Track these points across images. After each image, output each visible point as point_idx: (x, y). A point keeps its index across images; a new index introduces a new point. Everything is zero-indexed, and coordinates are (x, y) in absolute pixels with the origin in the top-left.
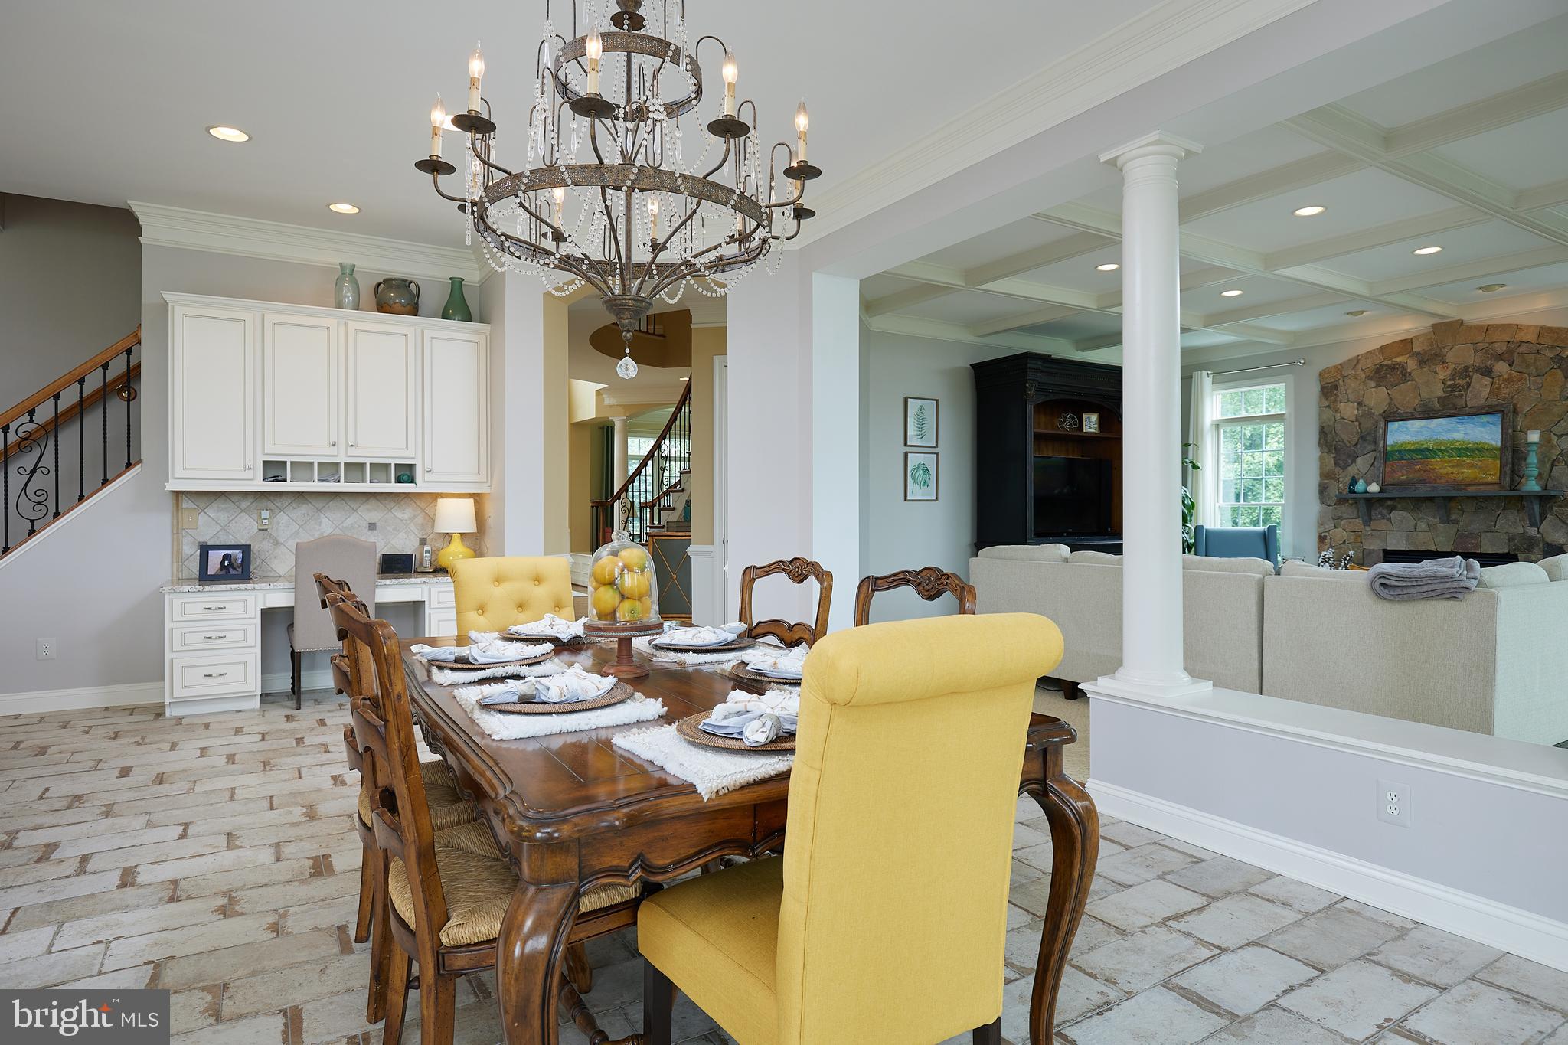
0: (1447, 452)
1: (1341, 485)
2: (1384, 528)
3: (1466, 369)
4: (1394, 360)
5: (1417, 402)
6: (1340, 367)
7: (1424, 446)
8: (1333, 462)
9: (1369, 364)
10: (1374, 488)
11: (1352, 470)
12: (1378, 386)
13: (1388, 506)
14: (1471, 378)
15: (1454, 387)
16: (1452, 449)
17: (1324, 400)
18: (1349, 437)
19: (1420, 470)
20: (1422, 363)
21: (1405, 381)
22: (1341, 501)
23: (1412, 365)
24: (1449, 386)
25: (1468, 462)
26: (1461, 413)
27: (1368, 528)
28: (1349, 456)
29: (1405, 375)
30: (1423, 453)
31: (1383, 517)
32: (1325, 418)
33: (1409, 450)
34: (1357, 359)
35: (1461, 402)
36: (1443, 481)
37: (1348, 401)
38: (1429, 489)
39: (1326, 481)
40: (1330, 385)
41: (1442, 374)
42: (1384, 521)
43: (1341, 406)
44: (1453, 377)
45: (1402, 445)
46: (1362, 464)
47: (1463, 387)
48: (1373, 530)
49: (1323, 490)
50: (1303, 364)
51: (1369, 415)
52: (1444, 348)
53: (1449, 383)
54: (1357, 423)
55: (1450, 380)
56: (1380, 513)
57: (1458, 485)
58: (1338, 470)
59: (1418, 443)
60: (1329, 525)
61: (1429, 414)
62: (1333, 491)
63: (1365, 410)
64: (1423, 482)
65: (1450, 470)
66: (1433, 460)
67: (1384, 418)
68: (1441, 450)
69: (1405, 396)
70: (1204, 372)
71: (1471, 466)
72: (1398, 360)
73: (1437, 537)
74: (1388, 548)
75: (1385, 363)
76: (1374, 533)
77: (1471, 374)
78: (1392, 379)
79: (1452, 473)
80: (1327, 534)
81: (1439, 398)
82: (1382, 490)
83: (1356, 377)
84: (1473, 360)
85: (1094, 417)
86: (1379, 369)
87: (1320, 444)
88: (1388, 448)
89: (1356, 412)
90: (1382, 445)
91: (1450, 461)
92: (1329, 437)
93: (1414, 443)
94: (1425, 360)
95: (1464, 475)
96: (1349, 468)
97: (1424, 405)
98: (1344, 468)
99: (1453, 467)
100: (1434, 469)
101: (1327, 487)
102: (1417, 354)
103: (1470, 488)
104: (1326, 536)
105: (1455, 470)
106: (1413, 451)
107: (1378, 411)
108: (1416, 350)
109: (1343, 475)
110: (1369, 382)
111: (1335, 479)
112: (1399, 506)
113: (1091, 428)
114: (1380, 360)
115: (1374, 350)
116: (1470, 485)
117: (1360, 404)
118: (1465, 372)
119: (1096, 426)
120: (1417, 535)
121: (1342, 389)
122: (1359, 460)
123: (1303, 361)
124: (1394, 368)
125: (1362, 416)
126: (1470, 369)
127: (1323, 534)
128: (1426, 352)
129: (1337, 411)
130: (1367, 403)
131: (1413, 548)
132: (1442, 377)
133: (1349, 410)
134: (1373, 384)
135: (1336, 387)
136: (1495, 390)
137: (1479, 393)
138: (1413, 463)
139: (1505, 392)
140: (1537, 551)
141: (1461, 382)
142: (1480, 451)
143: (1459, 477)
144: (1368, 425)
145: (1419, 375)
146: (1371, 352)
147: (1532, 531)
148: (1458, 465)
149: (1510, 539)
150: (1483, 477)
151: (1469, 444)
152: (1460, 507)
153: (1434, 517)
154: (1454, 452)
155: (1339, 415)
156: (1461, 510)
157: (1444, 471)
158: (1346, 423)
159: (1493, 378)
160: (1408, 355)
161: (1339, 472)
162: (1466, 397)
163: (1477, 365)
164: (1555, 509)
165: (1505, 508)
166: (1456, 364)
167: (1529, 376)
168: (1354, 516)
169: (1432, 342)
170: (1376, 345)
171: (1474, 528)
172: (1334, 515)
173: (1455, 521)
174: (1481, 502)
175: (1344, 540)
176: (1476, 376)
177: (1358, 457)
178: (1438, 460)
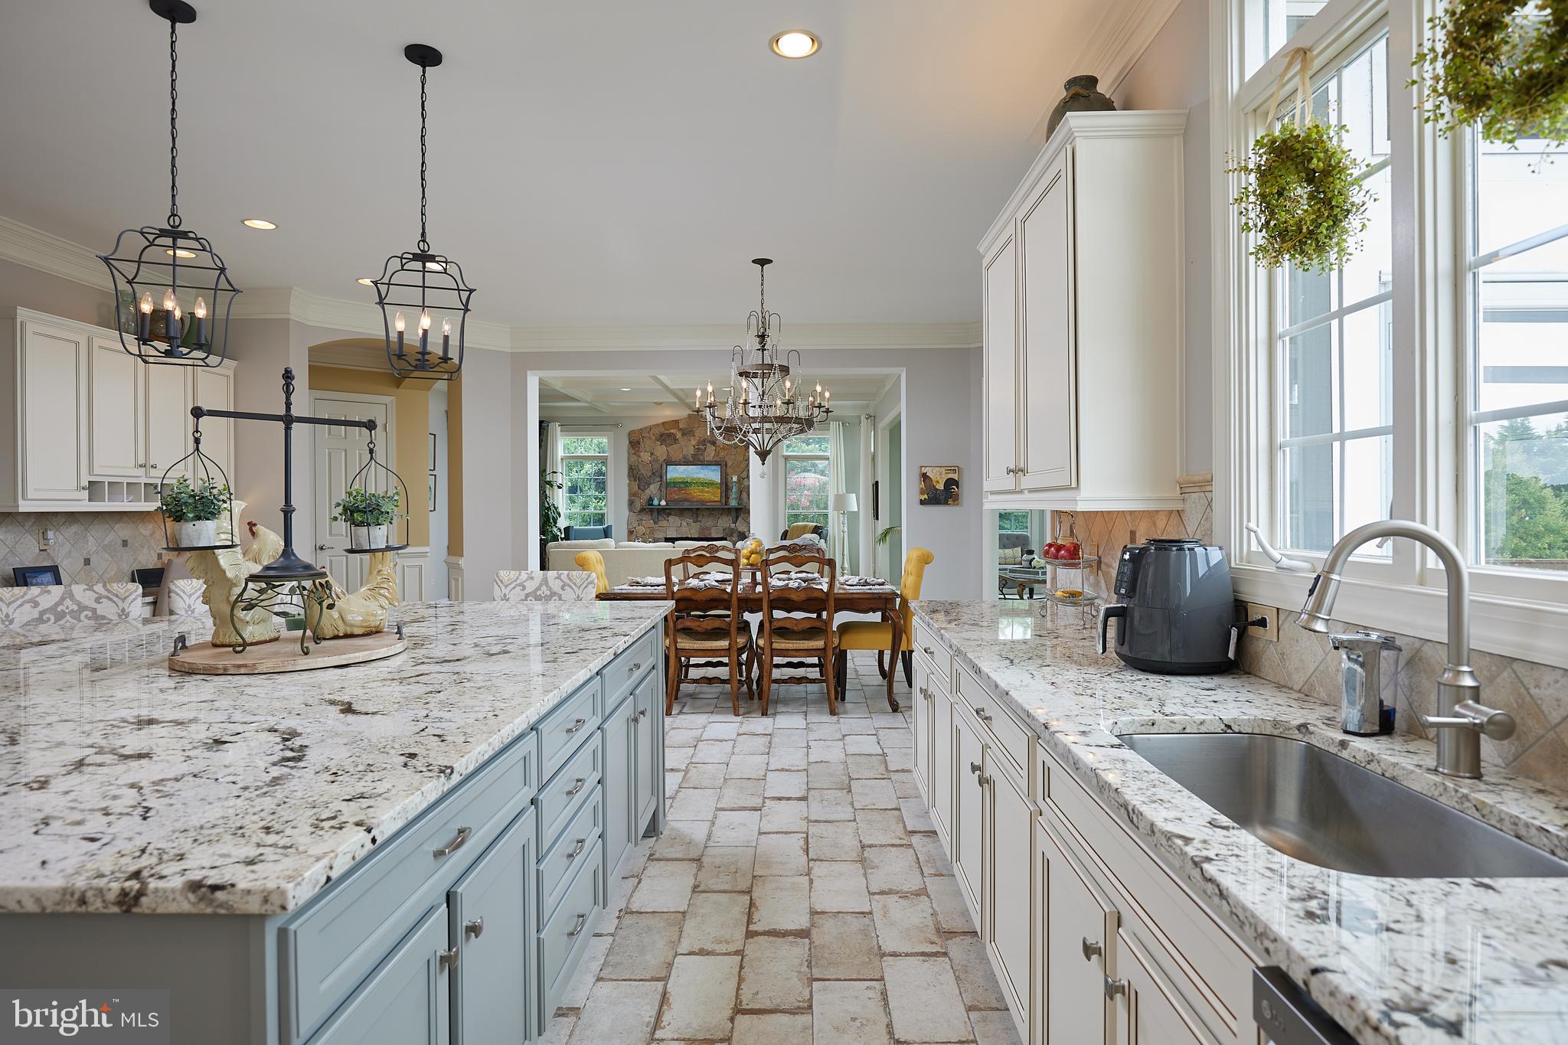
0: (696, 484)
1: (642, 501)
2: (665, 525)
3: (704, 440)
4: (669, 430)
5: (681, 455)
6: (641, 431)
7: (685, 480)
8: (636, 486)
9: (657, 431)
10: (663, 503)
11: (648, 492)
12: (661, 444)
14: (706, 446)
15: (698, 449)
16: (698, 483)
17: (631, 450)
18: (645, 472)
19: (684, 493)
20: (684, 434)
21: (676, 443)
22: (642, 510)
23: (679, 435)
24: (696, 449)
25: (706, 490)
26: (702, 463)
27: (657, 526)
28: (647, 483)
29: (676, 440)
30: (686, 484)
31: (665, 519)
32: (632, 460)
33: (678, 482)
34: (650, 428)
35: (701, 458)
36: (695, 499)
37: (645, 451)
38: (688, 504)
39: (633, 498)
40: (634, 440)
42: (665, 521)
43: (641, 454)
44: (698, 444)
45: (674, 479)
46: (653, 489)
47: (702, 450)
48: (659, 527)
49: (631, 503)
50: (621, 426)
51: (657, 460)
52: (693, 427)
53: (696, 446)
54: (650, 465)
56: (663, 517)
57: (703, 502)
58: (640, 491)
60: (635, 524)
62: (638, 506)
63: (655, 458)
64: (686, 500)
66: (690, 488)
67: (665, 463)
68: (693, 483)
69: (675, 452)
70: (556, 423)
71: (708, 492)
72: (672, 431)
73: (691, 530)
75: (665, 431)
78: (668, 441)
80: (634, 530)
81: (692, 455)
82: (667, 505)
83: (649, 438)
84: (708, 436)
86: (662, 435)
87: (629, 476)
88: (668, 480)
89: (650, 458)
90: (664, 478)
91: (698, 489)
92: (636, 472)
93: (680, 478)
94: (685, 432)
95: (705, 497)
96: (646, 490)
97: (685, 458)
98: (643, 491)
99: (699, 492)
100: (690, 493)
101: (634, 502)
102: (681, 429)
103: (707, 504)
105: (700, 494)
106: (680, 483)
107: (661, 459)
108: (680, 426)
109: (642, 494)
110: (656, 441)
111: (638, 497)
112: (673, 513)
114: (661, 429)
116: (707, 502)
117: (652, 454)
118: (704, 442)
120: (680, 528)
121: (641, 443)
122: (653, 486)
124: (670, 435)
125: (653, 461)
126: (706, 441)
128: (685, 428)
129: (639, 456)
130: (656, 453)
131: (678, 535)
132: (693, 443)
133: (646, 457)
134: (659, 443)
135: (639, 443)
136: (717, 454)
137: (710, 453)
138: (680, 489)
139: (722, 454)
140: (735, 535)
141: (702, 447)
142: (711, 484)
143: (703, 498)
144: (657, 466)
145: (682, 441)
146: (657, 425)
147: (733, 526)
148: (702, 491)
149: (724, 530)
150: (713, 498)
151: (706, 480)
152: (702, 513)
153: (690, 519)
154: (700, 484)
155: (642, 459)
156: (703, 515)
157: (696, 494)
158: (644, 464)
159: (716, 447)
160: (676, 429)
161: (639, 493)
162: (704, 455)
163: (709, 439)
164: (742, 515)
165: (722, 514)
166: (699, 437)
167: (731, 448)
168: (649, 519)
169: (688, 423)
170: (660, 421)
171: (708, 525)
172: (638, 518)
173: (700, 521)
174: (712, 511)
175: (643, 532)
176: (708, 444)
177: (651, 484)
178: (693, 488)
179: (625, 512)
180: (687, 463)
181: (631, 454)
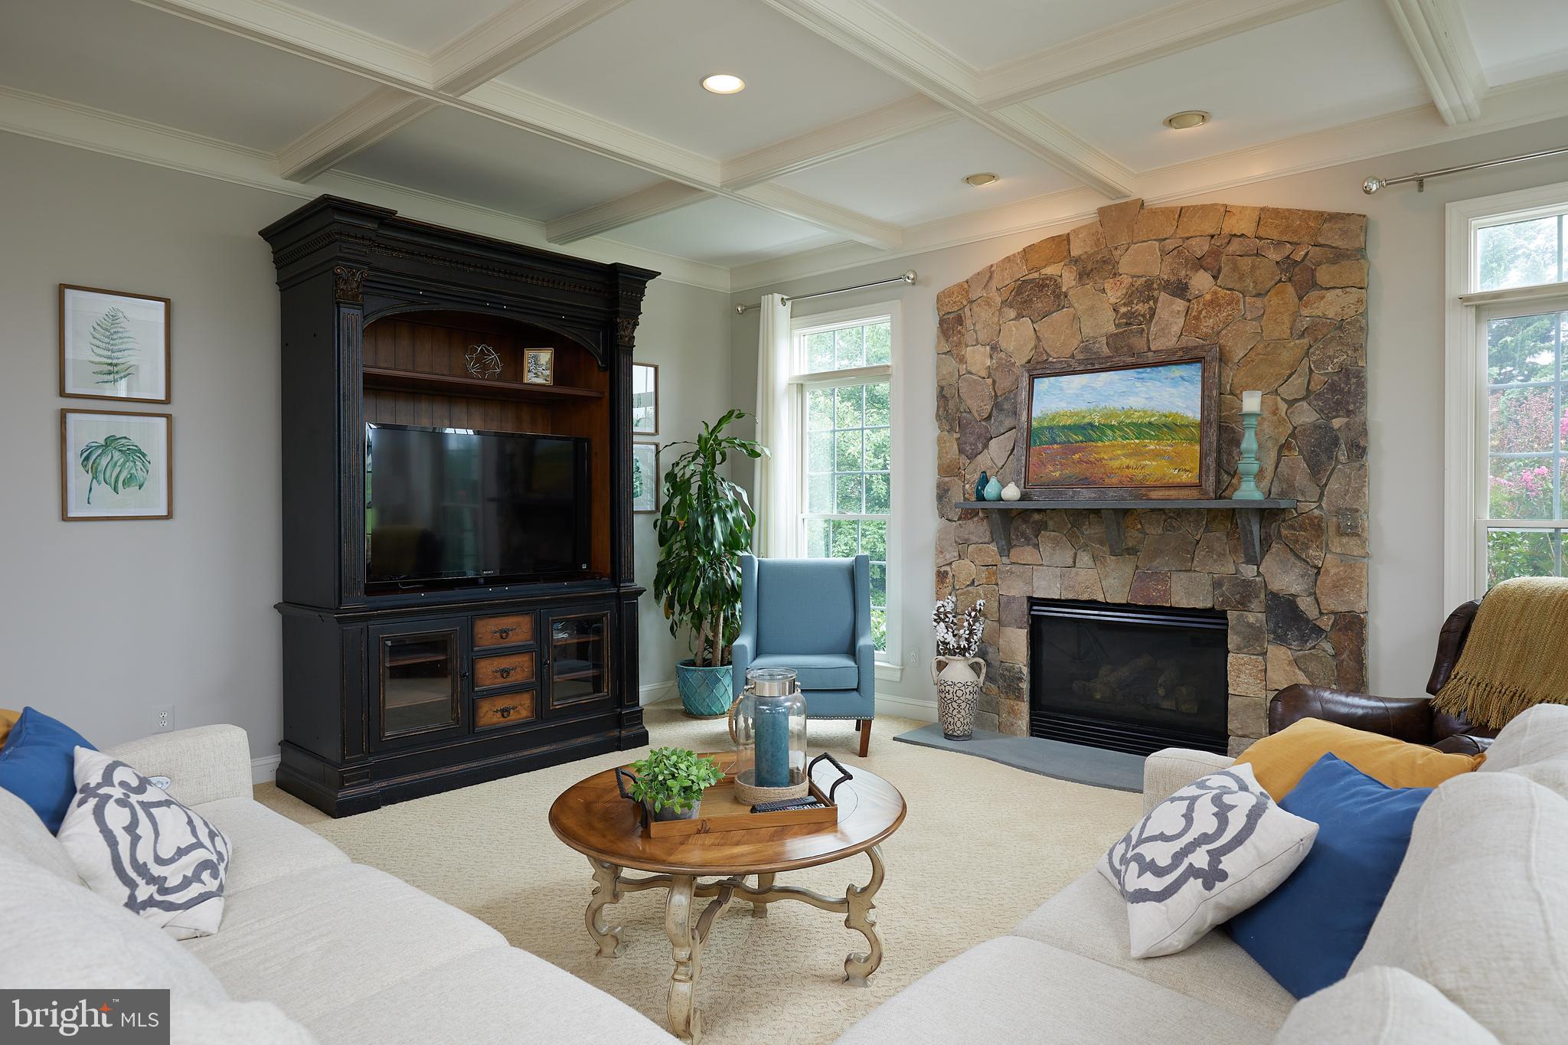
0: (1121, 430)
1: (967, 486)
2: (1029, 560)
3: (1149, 285)
4: (1043, 271)
5: (1076, 343)
6: (966, 286)
7: (1087, 420)
8: (956, 446)
9: (1006, 279)
10: (1012, 492)
11: (983, 461)
12: (1019, 316)
13: (1034, 522)
14: (1156, 301)
15: (1130, 316)
16: (1127, 425)
17: (943, 342)
18: (978, 404)
19: (1080, 461)
20: (1084, 275)
21: (1060, 308)
22: (968, 514)
23: (1068, 279)
24: (1124, 314)
25: (1152, 447)
26: (1140, 361)
27: (1005, 560)
28: (979, 437)
29: (1060, 298)
30: (1088, 431)
31: (1029, 541)
32: (944, 372)
33: (1064, 427)
34: (990, 271)
35: (1139, 343)
36: (1115, 480)
37: (978, 343)
38: (1093, 495)
39: (947, 479)
40: (951, 316)
41: (1114, 294)
42: (1029, 549)
43: (968, 352)
44: (1129, 297)
45: (1053, 419)
46: (997, 451)
47: (1144, 316)
48: (1013, 563)
49: (942, 494)
50: (914, 282)
51: (1007, 366)
52: (1116, 249)
53: (1123, 310)
54: (989, 381)
55: (1125, 305)
56: (1023, 535)
57: (1139, 489)
58: (964, 460)
59: (1077, 414)
60: (951, 554)
61: (1093, 364)
62: (956, 496)
63: (1001, 359)
64: (1086, 482)
65: (1126, 461)
66: (1100, 444)
67: (1028, 371)
68: (1111, 427)
69: (1058, 336)
70: (777, 297)
71: (1157, 455)
72: (1049, 271)
73: (1106, 576)
74: (1035, 596)
75: (1031, 277)
76: (1014, 568)
77: (1156, 293)
78: (1040, 305)
79: (1128, 467)
80: (947, 568)
81: (1109, 336)
82: (1024, 497)
83: (988, 303)
84: (1161, 270)
85: (545, 356)
86: (1021, 288)
87: (938, 417)
88: (1034, 424)
89: (988, 363)
90: (1024, 417)
91: (1124, 447)
92: (951, 405)
93: (1073, 414)
94: (1089, 268)
95: (1147, 471)
96: (979, 457)
97: (1086, 349)
98: (972, 457)
99: (1127, 456)
100: (1101, 460)
101: (949, 490)
102: (1076, 261)
103: (1154, 495)
104: (946, 573)
105: (1131, 462)
106: (1070, 428)
107: (1020, 360)
108: (1076, 252)
109: (972, 466)
110: (1006, 309)
111: (958, 475)
112: (1051, 523)
113: (537, 376)
114: (1021, 271)
115: (1014, 255)
116: (1155, 488)
117: (994, 348)
118: (1146, 291)
119: (548, 372)
120: (1077, 574)
121: (968, 322)
122: (993, 443)
123: (912, 276)
124: (1042, 285)
125: (996, 369)
126: (1155, 286)
127: (943, 569)
128: (1089, 257)
129: (962, 360)
130: (1003, 345)
131: (1070, 597)
132: (1113, 300)
133: (978, 359)
134: (1012, 314)
135: (960, 320)
136: (1192, 321)
137: (1169, 322)
138: (1069, 448)
139: (1208, 324)
140: (1255, 605)
141: (1141, 308)
142: (1167, 427)
143: (1139, 474)
144: (1006, 384)
145: (1080, 297)
146: (1009, 260)
147: (1249, 571)
148: (1137, 453)
149: (1217, 584)
150: (1174, 475)
151: (1153, 415)
152: (1139, 526)
153: (1102, 544)
154: (1131, 430)
155: (964, 366)
156: (1142, 531)
157: (1115, 464)
158: (974, 380)
159: (1189, 301)
160: (1063, 263)
161: (964, 464)
162: (1148, 334)
163: (1166, 277)
164: (1284, 532)
165: (1207, 530)
166: (1133, 277)
167: (1244, 297)
168: (986, 540)
169: (1098, 240)
170: (1017, 247)
171: (1161, 564)
172: (958, 537)
173: (1132, 551)
174: (1172, 518)
175: (971, 578)
176: (1163, 297)
177: (992, 438)
178: (1107, 443)
179: (930, 522)
180: (1092, 364)
181: (942, 354)
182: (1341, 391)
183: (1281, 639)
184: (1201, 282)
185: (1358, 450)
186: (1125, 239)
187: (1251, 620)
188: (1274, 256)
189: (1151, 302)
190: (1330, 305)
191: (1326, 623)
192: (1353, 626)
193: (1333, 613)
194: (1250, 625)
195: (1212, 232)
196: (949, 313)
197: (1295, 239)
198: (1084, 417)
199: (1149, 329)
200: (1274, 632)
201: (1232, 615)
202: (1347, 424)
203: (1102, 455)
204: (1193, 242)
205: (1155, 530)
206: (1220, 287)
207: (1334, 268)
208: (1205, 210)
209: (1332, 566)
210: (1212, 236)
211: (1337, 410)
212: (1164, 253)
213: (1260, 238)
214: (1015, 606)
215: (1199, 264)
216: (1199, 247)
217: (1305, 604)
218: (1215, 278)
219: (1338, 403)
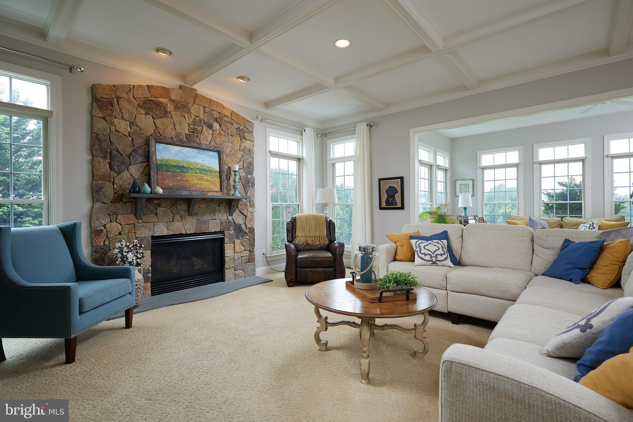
0: (194, 170)
1: (116, 186)
2: (152, 220)
3: (200, 121)
4: (159, 99)
5: (173, 133)
6: (114, 88)
7: (181, 164)
8: (107, 166)
9: (139, 95)
12: (146, 114)
13: (155, 204)
14: (203, 127)
15: (194, 130)
16: (197, 169)
17: (97, 111)
18: (122, 147)
19: (180, 180)
20: (176, 108)
21: (166, 117)
22: (118, 200)
23: (170, 107)
24: (191, 129)
25: (205, 177)
26: (201, 147)
27: (139, 221)
28: (123, 163)
29: (166, 113)
30: (181, 169)
31: (152, 212)
32: (100, 127)
33: (172, 165)
34: (130, 87)
35: (197, 140)
36: (194, 188)
37: (122, 118)
38: (188, 193)
39: (100, 182)
40: (105, 100)
41: (188, 120)
42: (153, 215)
43: (116, 121)
44: (194, 123)
45: (167, 161)
46: (134, 171)
47: (199, 131)
48: (144, 222)
49: (99, 189)
50: (82, 71)
51: (139, 134)
52: (189, 103)
53: (192, 126)
54: (130, 138)
55: (192, 125)
56: (149, 209)
57: (203, 192)
58: (112, 173)
59: (177, 161)
60: (105, 220)
61: (183, 144)
62: (109, 192)
63: (136, 130)
64: (183, 188)
65: (197, 182)
66: (187, 174)
67: (155, 139)
68: (191, 169)
69: (166, 128)
71: (206, 180)
72: (161, 100)
73: (186, 224)
74: (155, 235)
75: (152, 99)
76: (145, 224)
77: (202, 125)
78: (157, 112)
79: (198, 184)
80: (103, 228)
81: (186, 135)
83: (129, 101)
84: (204, 117)
86: (148, 101)
88: (158, 162)
89: (129, 129)
90: (152, 158)
91: (196, 176)
92: (104, 145)
93: (175, 161)
94: (178, 106)
95: (204, 186)
96: (124, 173)
97: (178, 137)
98: (117, 173)
99: (198, 180)
100: (188, 180)
101: (103, 187)
102: (173, 101)
104: (102, 230)
105: (199, 182)
106: (175, 166)
107: (148, 133)
108: (172, 97)
109: (119, 177)
110: (139, 108)
111: (110, 181)
112: (163, 204)
114: (147, 94)
115: (143, 86)
117: (132, 124)
118: (200, 123)
120: (174, 224)
121: (116, 107)
123: (83, 69)
124: (159, 105)
125: (133, 134)
126: (202, 122)
127: (98, 229)
128: (178, 101)
129: (112, 124)
130: (139, 124)
131: (171, 233)
132: (188, 122)
133: (123, 126)
134: (143, 111)
135: (111, 104)
136: (214, 138)
137: (207, 136)
138: (176, 174)
139: (218, 140)
140: (232, 228)
141: (198, 128)
142: (209, 172)
143: (202, 186)
144: (139, 141)
145: (175, 116)
146: (140, 86)
147: (230, 218)
148: (200, 179)
149: (221, 223)
150: (213, 187)
151: (205, 167)
152: (198, 205)
153: (185, 212)
154: (198, 170)
155: (114, 128)
156: (199, 207)
157: (193, 182)
158: (121, 136)
159: (213, 131)
160: (168, 100)
161: (113, 175)
162: (200, 138)
163: (206, 120)
164: (239, 206)
165: (219, 206)
166: (195, 116)
167: (228, 135)
168: (129, 212)
169: (182, 97)
170: (145, 83)
171: (206, 217)
172: (110, 211)
173: (196, 214)
174: (208, 202)
175: (119, 231)
176: (205, 127)
177: (130, 165)
178: (190, 174)
181: (98, 117)
182: (250, 168)
183: (238, 238)
184: (216, 126)
185: (253, 184)
186: (192, 101)
187: (231, 233)
188: (236, 126)
189: (201, 127)
190: (247, 144)
191: (247, 231)
192: (252, 230)
193: (249, 228)
194: (231, 235)
195: (220, 111)
196: (103, 98)
197: (240, 123)
198: (180, 163)
199: (200, 136)
200: (236, 236)
201: (226, 232)
202: (251, 177)
203: (188, 178)
204: (214, 112)
205: (203, 206)
206: (222, 130)
207: (248, 134)
208: (218, 104)
209: (249, 215)
210: (220, 113)
211: (249, 173)
212: (205, 112)
213: (232, 119)
214: (145, 241)
215: (216, 120)
216: (217, 115)
217: (243, 227)
218: (220, 126)
219: (249, 171)
